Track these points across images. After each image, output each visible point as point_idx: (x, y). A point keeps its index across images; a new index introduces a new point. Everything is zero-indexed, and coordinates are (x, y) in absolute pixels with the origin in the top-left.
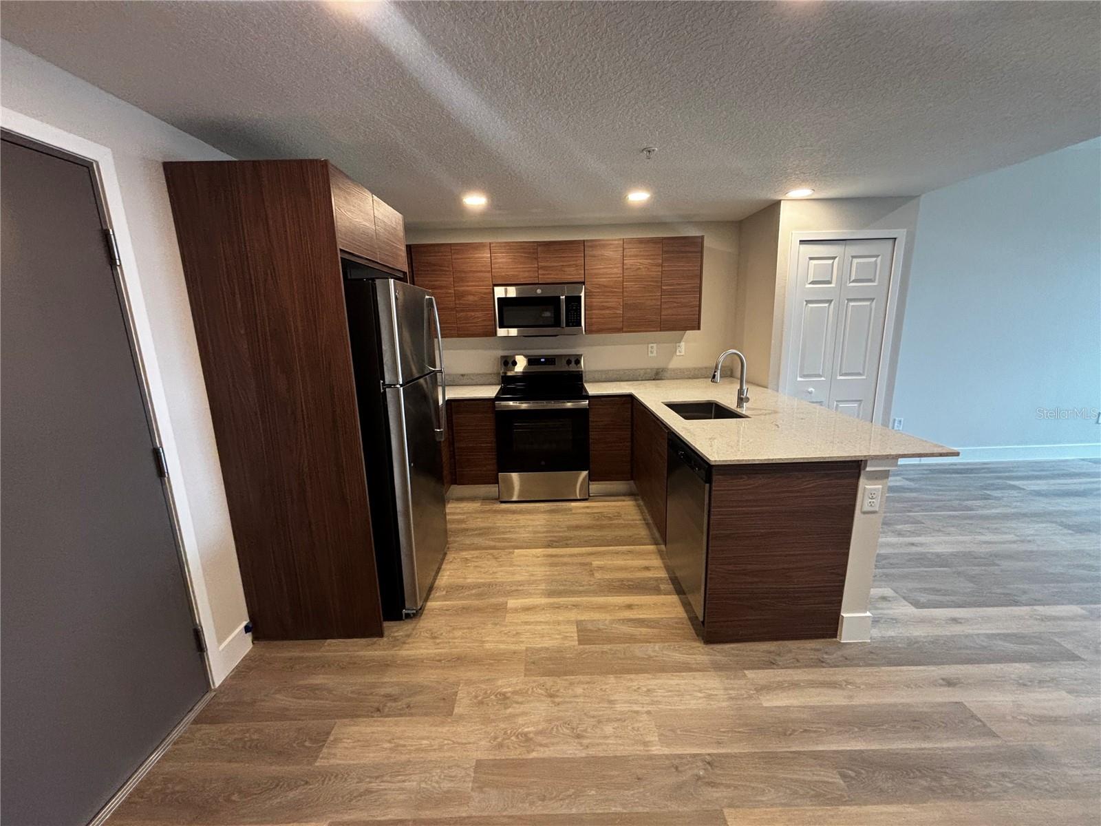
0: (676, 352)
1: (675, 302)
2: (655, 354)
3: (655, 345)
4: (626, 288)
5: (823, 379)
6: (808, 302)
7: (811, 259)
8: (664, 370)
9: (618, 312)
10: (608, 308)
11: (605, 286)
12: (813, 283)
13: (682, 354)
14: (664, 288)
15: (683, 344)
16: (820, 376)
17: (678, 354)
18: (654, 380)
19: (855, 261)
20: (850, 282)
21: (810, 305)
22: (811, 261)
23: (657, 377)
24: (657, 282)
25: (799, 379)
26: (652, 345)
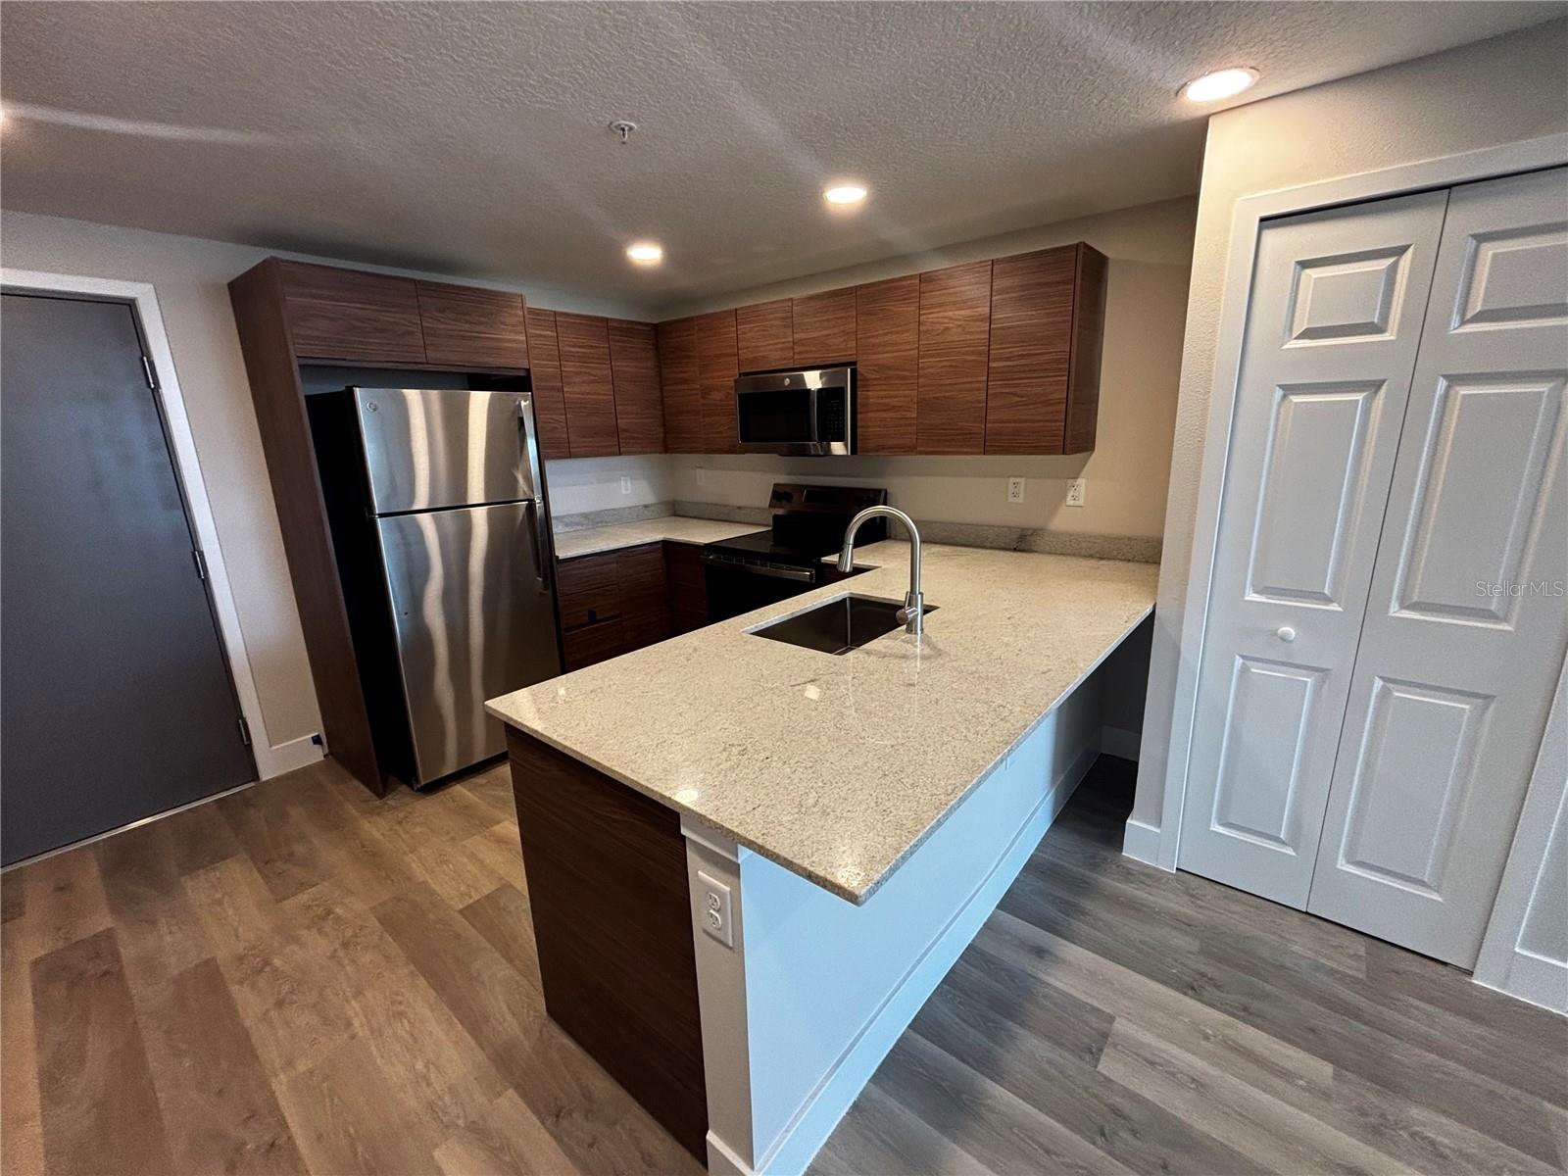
0: (1065, 497)
1: (1016, 395)
2: (1020, 500)
3: (1022, 481)
4: (923, 368)
5: (1334, 607)
6: (1289, 389)
7: (1305, 265)
8: (1036, 532)
9: (909, 414)
10: (893, 408)
11: (889, 368)
12: (1308, 334)
13: (1077, 503)
14: (992, 364)
15: (1081, 482)
16: (1328, 600)
17: (1070, 502)
18: (1015, 550)
19: (1489, 251)
20: (1463, 322)
21: (1296, 399)
22: (1308, 271)
23: (1023, 546)
24: (979, 353)
25: (1252, 596)
26: (1016, 480)
